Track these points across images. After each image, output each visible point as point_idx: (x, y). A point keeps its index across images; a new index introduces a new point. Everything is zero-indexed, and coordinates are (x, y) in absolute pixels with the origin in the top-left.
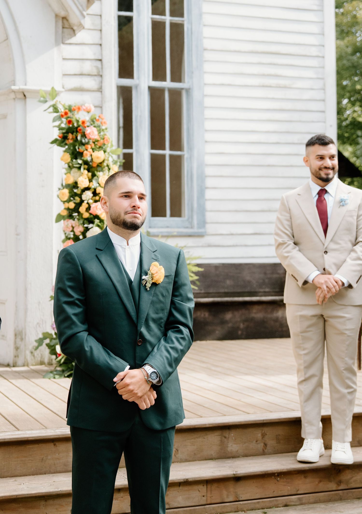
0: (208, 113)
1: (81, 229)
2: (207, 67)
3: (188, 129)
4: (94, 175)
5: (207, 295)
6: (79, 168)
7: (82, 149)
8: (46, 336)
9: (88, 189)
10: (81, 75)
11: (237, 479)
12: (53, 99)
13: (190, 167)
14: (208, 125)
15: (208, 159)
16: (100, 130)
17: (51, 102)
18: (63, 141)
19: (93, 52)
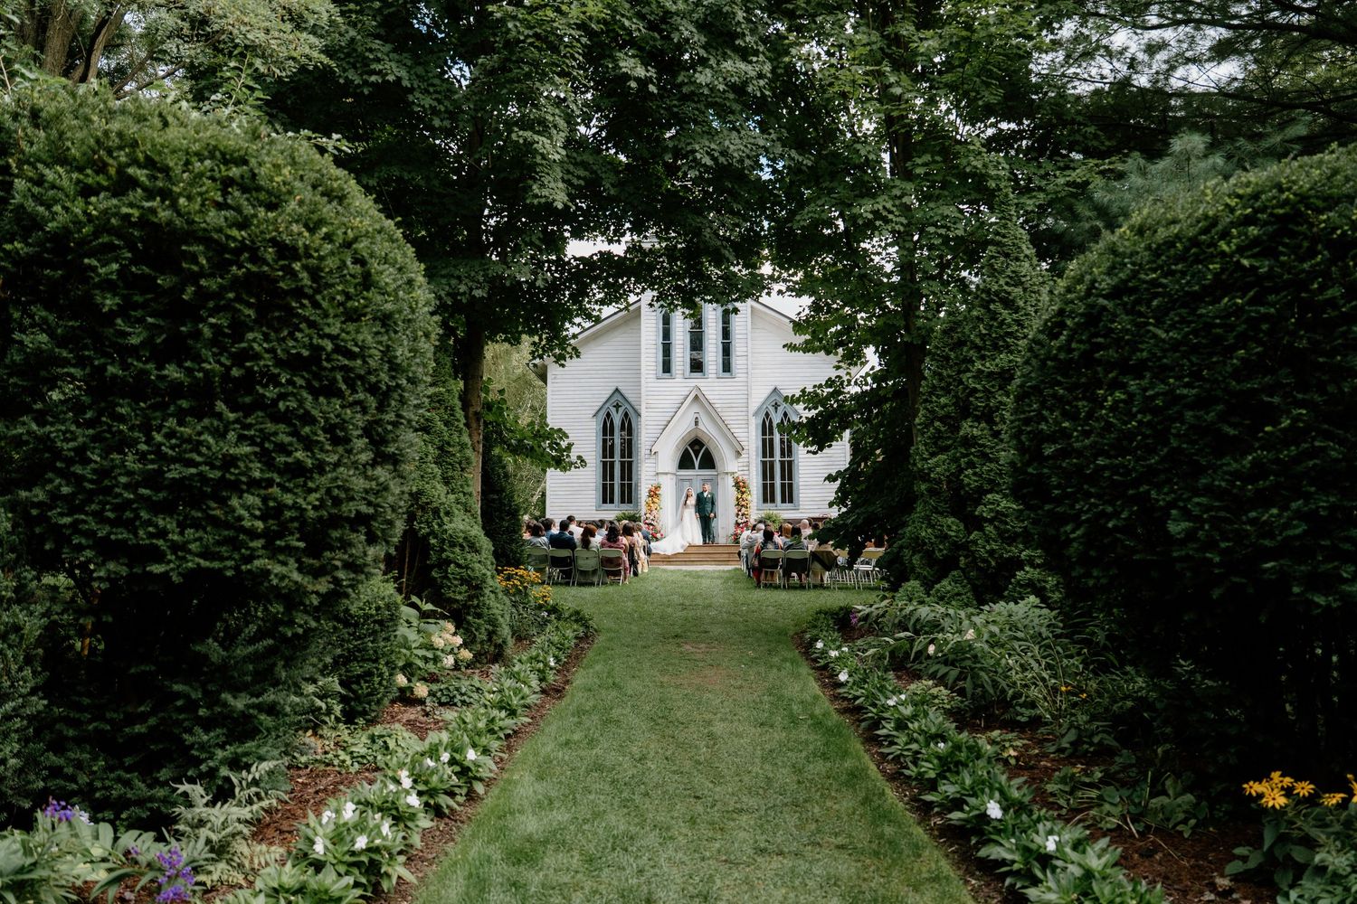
0: (800, 468)
1: (740, 508)
2: (800, 452)
3: (794, 474)
4: (744, 494)
7: (739, 488)
8: (732, 535)
9: (741, 498)
10: (743, 466)
12: (734, 475)
13: (795, 487)
14: (800, 472)
15: (801, 483)
16: (744, 483)
17: (732, 476)
18: (735, 486)
19: (746, 460)
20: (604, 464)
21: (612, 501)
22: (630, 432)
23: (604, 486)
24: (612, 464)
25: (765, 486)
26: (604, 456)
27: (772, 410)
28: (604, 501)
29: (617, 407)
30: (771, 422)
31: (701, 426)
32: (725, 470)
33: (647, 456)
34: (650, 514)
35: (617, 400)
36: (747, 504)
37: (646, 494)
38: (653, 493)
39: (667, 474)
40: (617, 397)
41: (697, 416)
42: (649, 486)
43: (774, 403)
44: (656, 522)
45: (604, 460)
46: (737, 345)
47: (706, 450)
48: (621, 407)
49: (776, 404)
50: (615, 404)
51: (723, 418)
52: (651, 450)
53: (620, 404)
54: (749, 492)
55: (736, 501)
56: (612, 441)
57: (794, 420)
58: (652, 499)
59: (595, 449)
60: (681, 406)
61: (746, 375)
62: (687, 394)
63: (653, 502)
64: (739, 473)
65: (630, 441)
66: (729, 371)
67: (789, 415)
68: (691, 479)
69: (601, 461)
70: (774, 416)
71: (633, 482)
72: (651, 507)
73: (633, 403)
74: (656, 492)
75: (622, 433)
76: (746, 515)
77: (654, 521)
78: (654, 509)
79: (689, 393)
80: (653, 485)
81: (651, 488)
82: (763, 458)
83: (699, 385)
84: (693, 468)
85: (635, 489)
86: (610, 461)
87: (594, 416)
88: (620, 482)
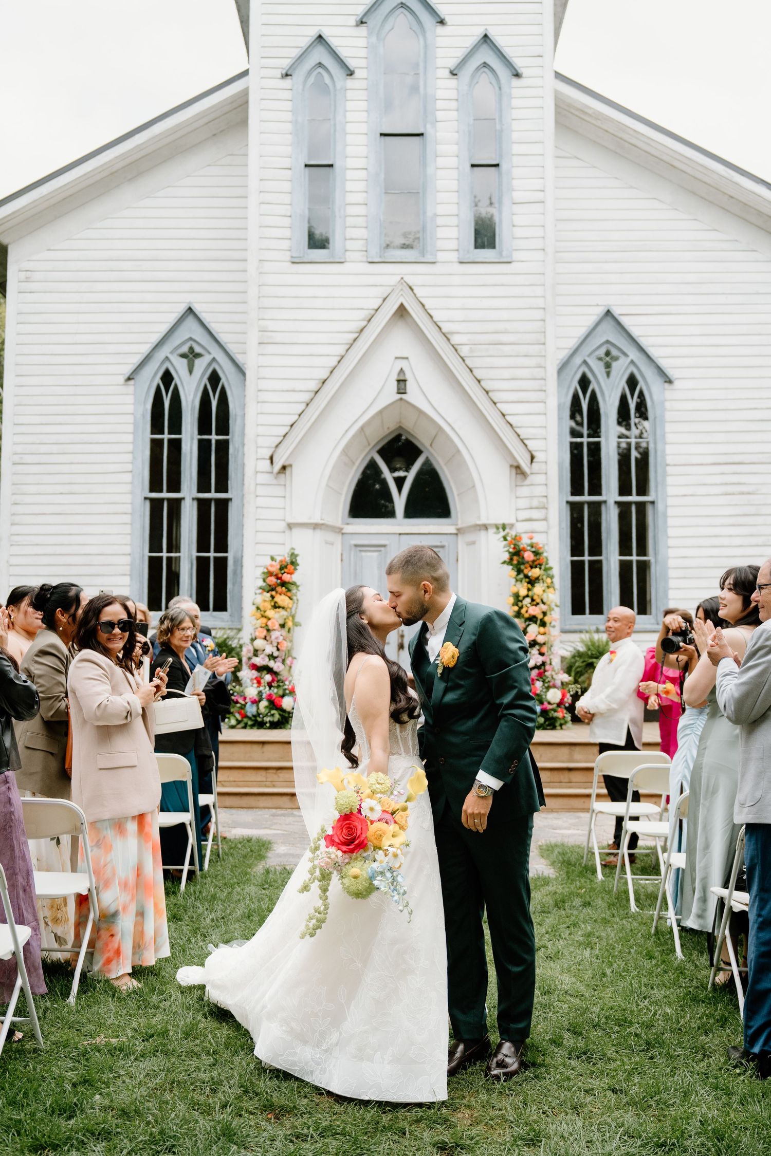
0: (670, 522)
2: (669, 480)
3: (654, 537)
4: (533, 585)
6: (521, 581)
7: (522, 567)
9: (527, 596)
10: (531, 508)
11: (570, 769)
12: (504, 530)
13: (654, 572)
14: (671, 532)
15: (672, 563)
16: (536, 553)
17: (502, 534)
18: (510, 562)
19: (539, 491)
20: (156, 506)
22: (224, 428)
23: (154, 565)
24: (175, 506)
25: (577, 569)
26: (155, 485)
27: (598, 368)
29: (191, 356)
30: (594, 401)
31: (413, 396)
32: (479, 517)
33: (262, 478)
34: (265, 638)
35: (191, 339)
36: (544, 614)
37: (261, 583)
38: (278, 578)
39: (316, 526)
40: (190, 329)
41: (403, 364)
42: (268, 562)
43: (601, 352)
44: (283, 661)
45: (155, 495)
46: (516, 172)
47: (427, 462)
48: (198, 355)
49: (608, 353)
50: (185, 349)
51: (478, 373)
52: (271, 458)
53: (198, 349)
54: (549, 580)
55: (513, 605)
56: (176, 445)
57: (655, 397)
58: (273, 597)
59: (129, 467)
60: (355, 340)
61: (539, 256)
62: (376, 303)
63: (276, 606)
64: (520, 528)
65: (223, 447)
66: (492, 245)
67: (641, 384)
68: (384, 546)
69: (146, 498)
70: (603, 384)
71: (230, 555)
72: (269, 619)
73: (231, 348)
74: (286, 577)
75: (204, 426)
76: (541, 645)
77: (276, 658)
78: (277, 626)
79: (380, 301)
80: (278, 559)
81: (272, 566)
82: (573, 494)
83: (410, 280)
84: (391, 514)
85: (235, 573)
86: (169, 500)
87: (129, 379)
88: (195, 554)
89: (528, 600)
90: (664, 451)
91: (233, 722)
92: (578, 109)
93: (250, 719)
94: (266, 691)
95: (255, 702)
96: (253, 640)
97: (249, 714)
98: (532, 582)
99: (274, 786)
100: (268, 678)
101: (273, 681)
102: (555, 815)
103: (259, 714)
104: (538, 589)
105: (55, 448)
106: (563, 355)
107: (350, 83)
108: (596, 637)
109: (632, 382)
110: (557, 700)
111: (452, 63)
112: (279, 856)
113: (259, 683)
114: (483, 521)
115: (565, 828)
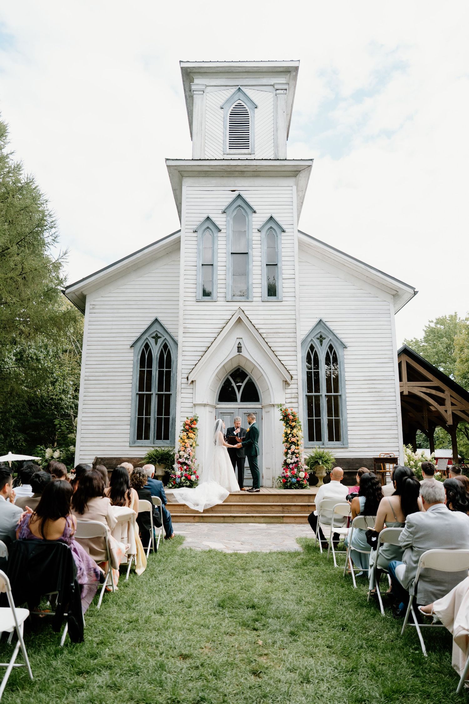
0: (348, 403)
1: (289, 445)
2: (347, 387)
3: (341, 409)
4: (293, 429)
5: (349, 469)
6: (288, 427)
7: (288, 422)
8: (279, 477)
9: (290, 433)
10: (292, 398)
11: (309, 506)
12: (281, 406)
13: (342, 423)
14: (348, 407)
15: (349, 420)
16: (294, 416)
17: (280, 408)
18: (283, 420)
19: (295, 391)
20: (141, 397)
21: (147, 438)
22: (169, 365)
23: (140, 421)
24: (149, 397)
25: (310, 422)
26: (141, 388)
27: (317, 343)
28: (139, 437)
29: (156, 338)
30: (316, 355)
31: (244, 353)
32: (271, 402)
33: (183, 386)
34: (184, 451)
35: (157, 331)
36: (298, 441)
37: (182, 428)
38: (189, 426)
39: (205, 405)
40: (156, 327)
41: (240, 341)
42: (185, 419)
43: (318, 336)
44: (192, 461)
45: (140, 393)
46: (284, 267)
47: (250, 379)
48: (160, 337)
49: (321, 336)
50: (154, 335)
51: (270, 344)
52: (187, 378)
53: (159, 335)
54: (299, 427)
55: (285, 437)
56: (150, 373)
57: (340, 354)
58: (187, 434)
59: (131, 381)
60: (221, 331)
61: (293, 299)
62: (229, 317)
63: (188, 438)
64: (287, 406)
65: (169, 374)
66: (275, 295)
67: (335, 348)
68: (233, 413)
69: (137, 394)
70: (319, 348)
71: (171, 417)
72: (186, 443)
73: (172, 334)
74: (193, 426)
75: (161, 365)
76: (297, 453)
77: (189, 459)
78: (189, 446)
79: (231, 316)
80: (190, 418)
81: (187, 421)
82: (308, 392)
83: (243, 308)
84: (235, 400)
85: (172, 424)
86: (146, 394)
87: (132, 347)
88: (156, 416)
89: (291, 435)
90: (344, 375)
91: (171, 486)
92: (307, 244)
93: (177, 484)
94: (184, 473)
95: (180, 477)
96: (179, 452)
97: (177, 482)
98: (292, 428)
99: (187, 513)
100: (185, 467)
101: (187, 468)
102: (303, 525)
103: (181, 482)
104: (295, 431)
105: (101, 374)
106: (303, 337)
107: (220, 234)
108: (319, 450)
109: (331, 347)
110: (303, 477)
111: (259, 227)
112: (188, 543)
113: (181, 469)
114: (272, 403)
115: (307, 531)
